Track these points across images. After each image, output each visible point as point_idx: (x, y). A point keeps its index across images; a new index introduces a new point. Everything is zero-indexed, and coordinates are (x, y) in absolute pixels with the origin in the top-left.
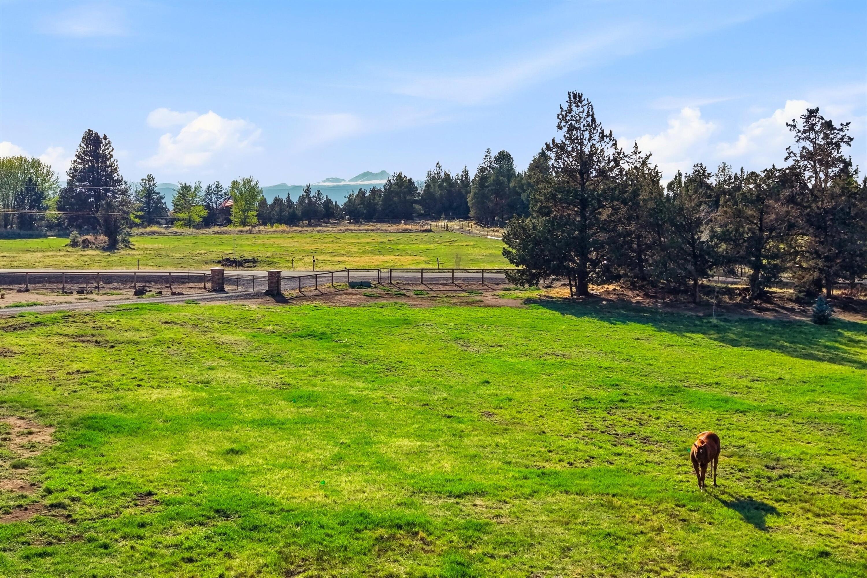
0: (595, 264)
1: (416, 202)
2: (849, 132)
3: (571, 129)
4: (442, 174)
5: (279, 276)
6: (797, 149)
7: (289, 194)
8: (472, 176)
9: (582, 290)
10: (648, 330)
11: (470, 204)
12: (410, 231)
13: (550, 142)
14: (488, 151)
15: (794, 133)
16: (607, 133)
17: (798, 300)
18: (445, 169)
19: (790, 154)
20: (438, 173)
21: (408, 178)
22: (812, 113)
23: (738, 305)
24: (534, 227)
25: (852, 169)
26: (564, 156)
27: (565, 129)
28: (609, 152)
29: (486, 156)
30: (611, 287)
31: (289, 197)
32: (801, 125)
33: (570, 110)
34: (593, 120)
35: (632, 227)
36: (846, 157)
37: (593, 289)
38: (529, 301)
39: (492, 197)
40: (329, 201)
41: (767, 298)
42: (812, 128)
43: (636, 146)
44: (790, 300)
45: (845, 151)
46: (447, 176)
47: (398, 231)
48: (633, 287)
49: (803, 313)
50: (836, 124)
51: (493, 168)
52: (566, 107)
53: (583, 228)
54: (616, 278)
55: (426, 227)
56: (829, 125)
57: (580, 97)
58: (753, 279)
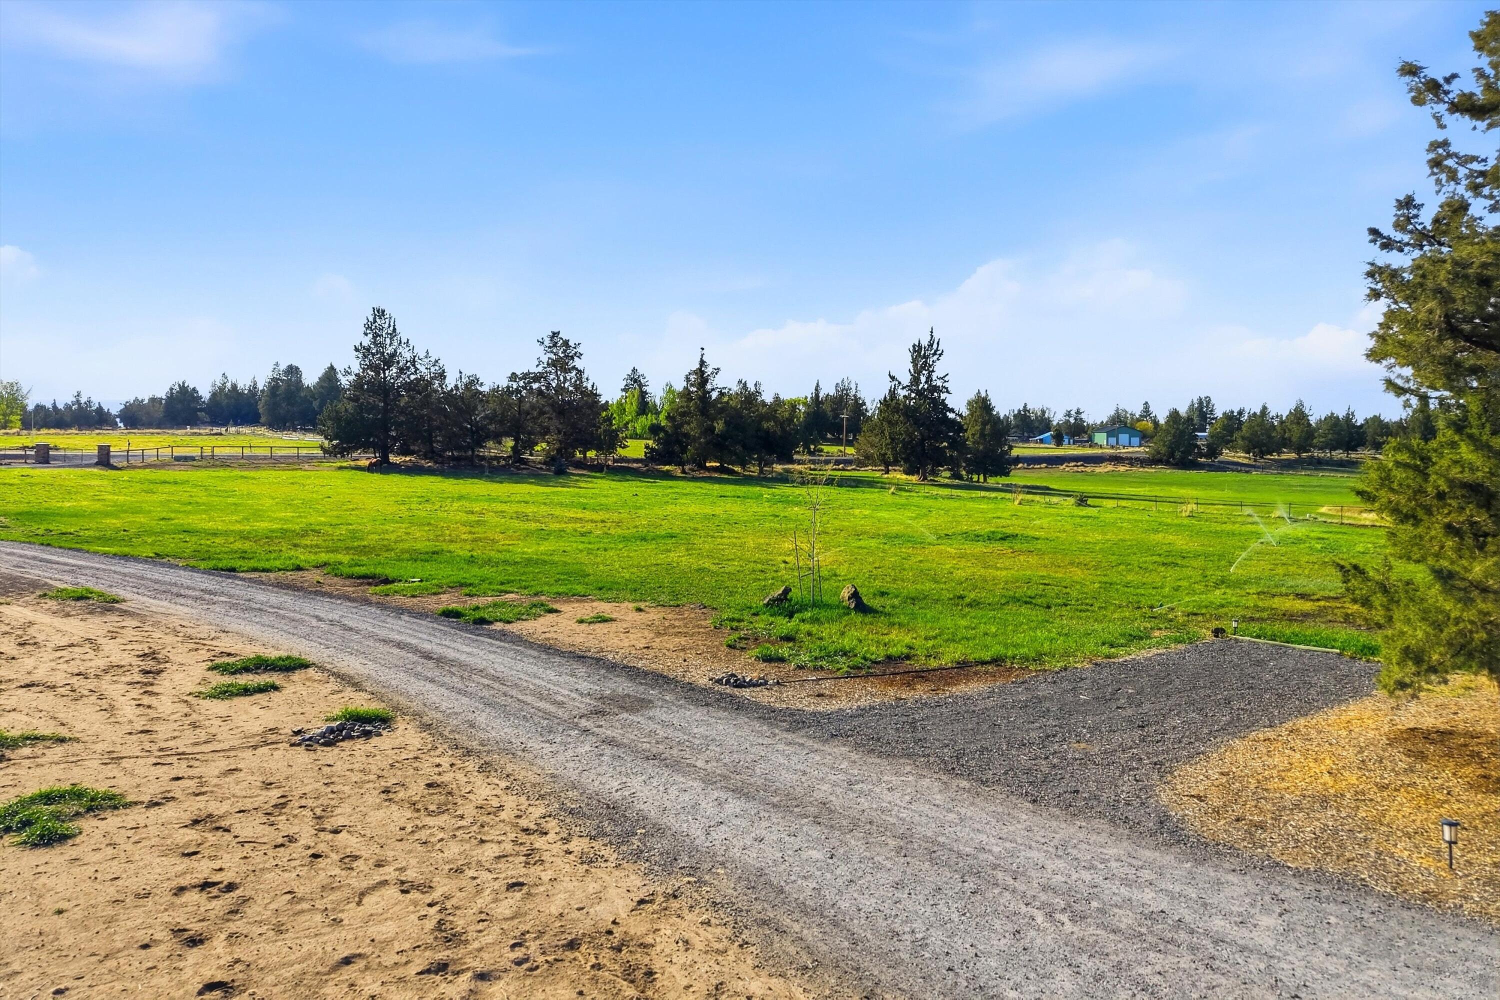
0: (395, 439)
1: (201, 410)
2: (579, 350)
3: (375, 336)
4: (229, 385)
5: (109, 452)
6: (545, 359)
7: (54, 402)
8: (260, 386)
9: (385, 459)
10: (439, 479)
11: (261, 411)
12: (200, 434)
13: (358, 345)
14: (276, 365)
15: (542, 347)
16: (404, 340)
17: (545, 463)
19: (540, 362)
20: (224, 384)
21: (191, 387)
22: (555, 334)
23: (504, 466)
24: (346, 410)
25: (585, 376)
26: (370, 357)
27: (371, 336)
28: (408, 355)
29: (275, 369)
30: (408, 459)
31: (54, 404)
32: (547, 342)
33: (375, 321)
34: (394, 330)
35: (425, 412)
36: (580, 367)
37: (393, 458)
38: (341, 468)
39: (284, 405)
40: (100, 409)
41: (525, 462)
42: (555, 345)
43: (427, 352)
44: (540, 463)
45: (578, 363)
46: (234, 387)
47: (186, 434)
48: (425, 457)
49: (549, 470)
50: (571, 343)
51: (282, 381)
52: (371, 319)
53: (385, 411)
54: (411, 453)
55: (215, 431)
56: (566, 343)
57: (383, 311)
58: (514, 448)
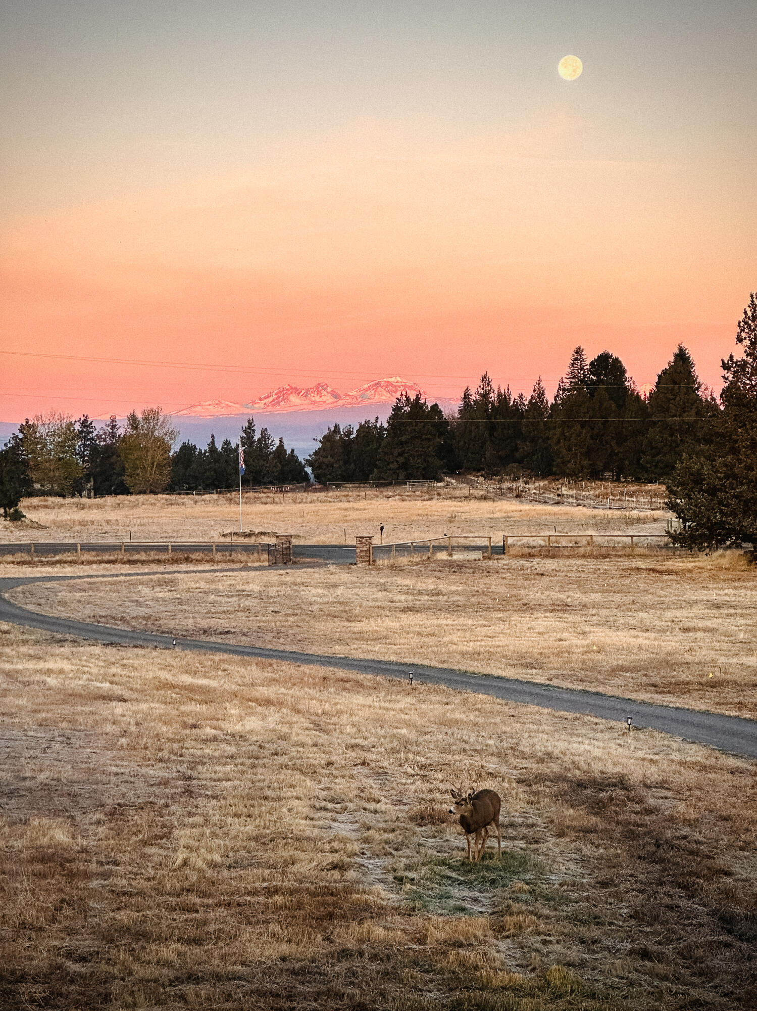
5: (371, 543)
7: (213, 436)
14: (579, 351)
18: (498, 385)
20: (485, 396)
27: (747, 342)
29: (576, 359)
31: (213, 442)
46: (503, 398)
51: (587, 384)
